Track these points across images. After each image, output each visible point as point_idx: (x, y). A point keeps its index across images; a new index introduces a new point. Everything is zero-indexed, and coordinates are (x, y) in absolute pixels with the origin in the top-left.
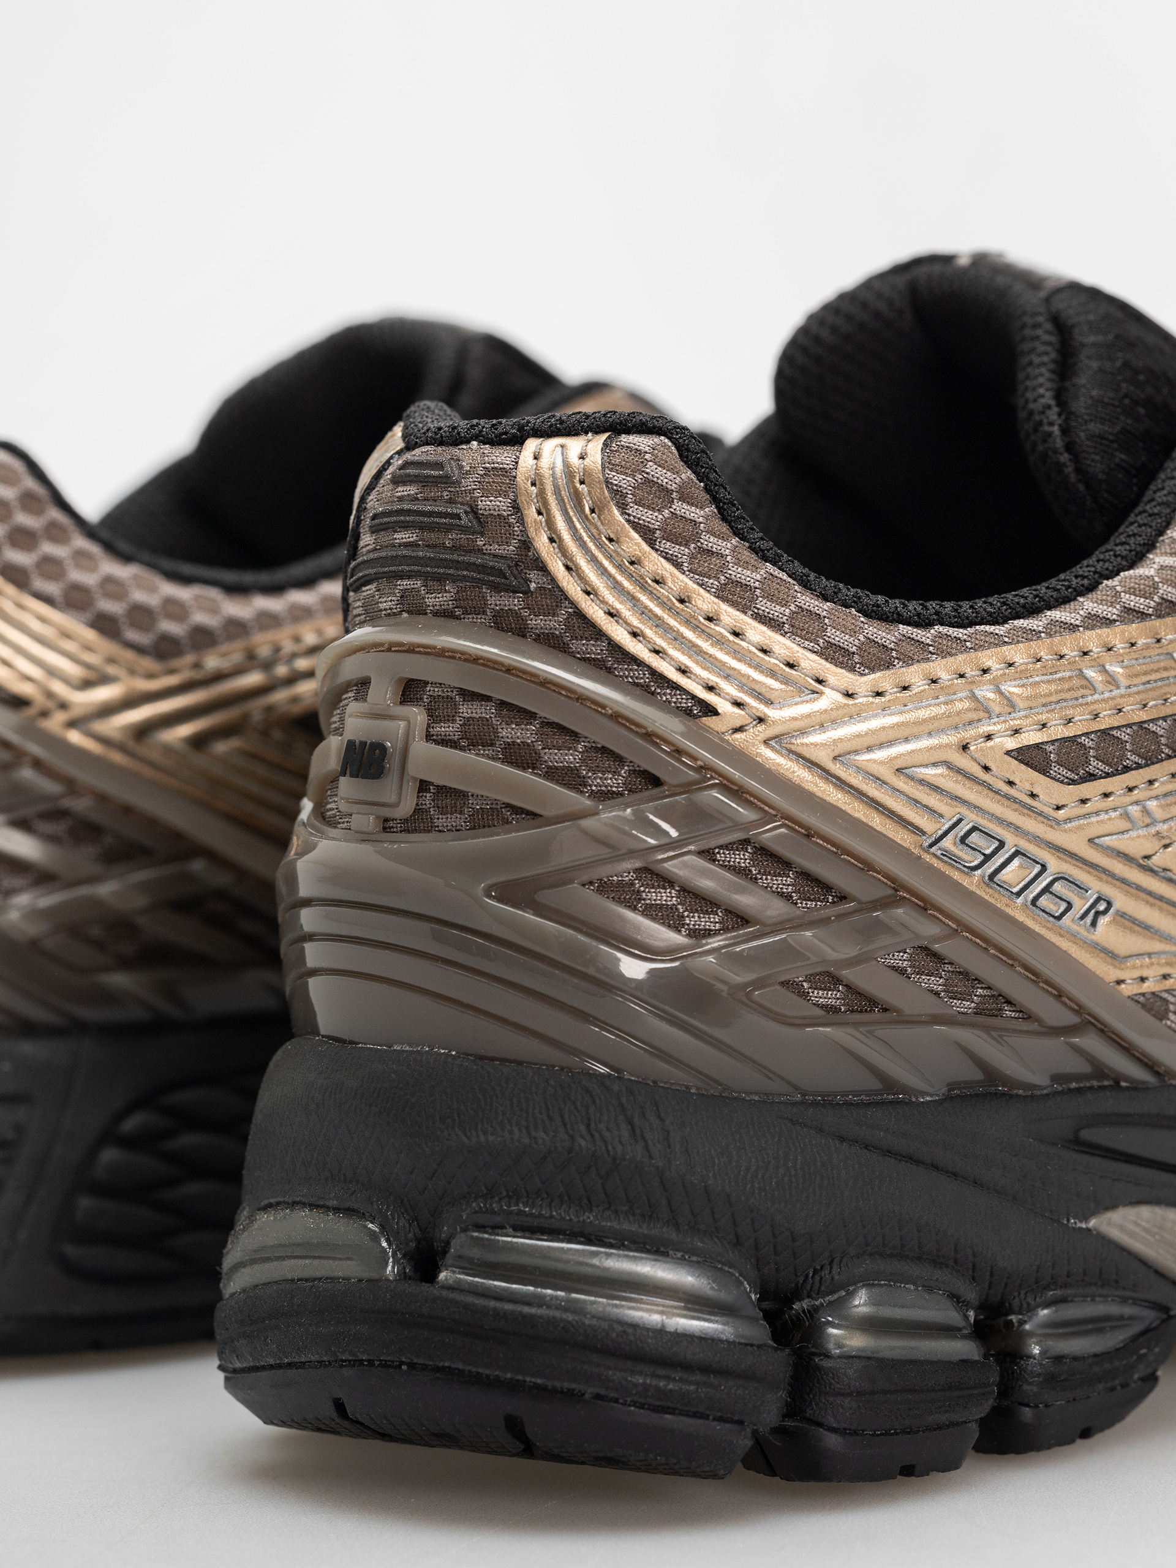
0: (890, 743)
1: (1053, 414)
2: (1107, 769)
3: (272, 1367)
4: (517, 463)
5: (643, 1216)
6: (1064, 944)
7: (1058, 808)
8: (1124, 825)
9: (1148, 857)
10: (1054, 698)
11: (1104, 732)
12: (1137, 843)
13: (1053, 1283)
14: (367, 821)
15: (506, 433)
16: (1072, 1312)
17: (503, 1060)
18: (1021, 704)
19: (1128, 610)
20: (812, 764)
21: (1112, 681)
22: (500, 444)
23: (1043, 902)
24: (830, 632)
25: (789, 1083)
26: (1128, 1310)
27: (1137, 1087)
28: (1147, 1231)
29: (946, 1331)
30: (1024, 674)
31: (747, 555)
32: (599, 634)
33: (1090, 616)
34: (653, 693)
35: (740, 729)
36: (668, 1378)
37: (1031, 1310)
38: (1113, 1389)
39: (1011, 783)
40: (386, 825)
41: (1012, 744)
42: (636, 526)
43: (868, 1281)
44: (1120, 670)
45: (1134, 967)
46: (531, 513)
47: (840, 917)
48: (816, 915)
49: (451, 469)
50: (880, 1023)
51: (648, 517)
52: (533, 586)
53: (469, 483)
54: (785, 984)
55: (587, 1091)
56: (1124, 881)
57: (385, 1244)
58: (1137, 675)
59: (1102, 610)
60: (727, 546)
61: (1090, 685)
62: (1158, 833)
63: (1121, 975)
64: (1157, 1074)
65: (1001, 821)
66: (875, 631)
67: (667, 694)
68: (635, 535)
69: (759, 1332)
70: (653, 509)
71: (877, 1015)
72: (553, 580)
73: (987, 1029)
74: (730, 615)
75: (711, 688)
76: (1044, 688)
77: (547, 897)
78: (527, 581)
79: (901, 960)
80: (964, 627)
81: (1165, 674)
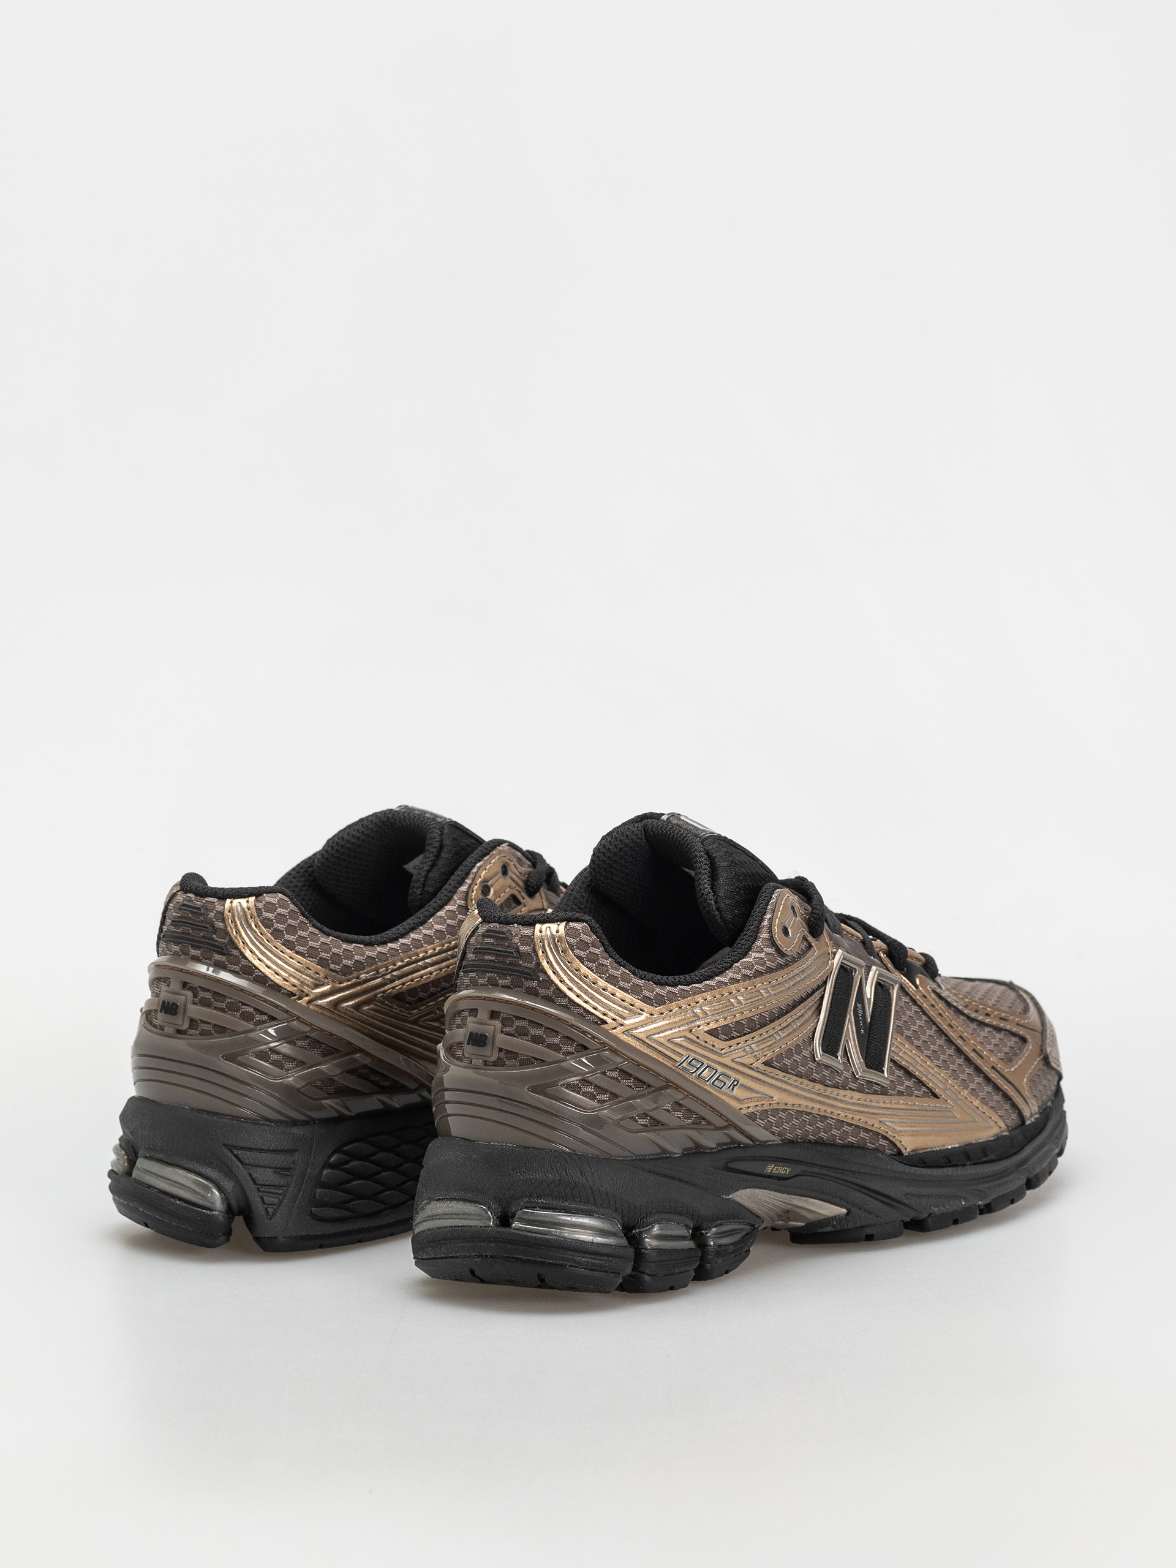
0: (666, 1031)
1: (711, 896)
2: (738, 1034)
3: (442, 1258)
4: (533, 933)
5: (585, 1202)
6: (723, 1097)
7: (722, 1050)
8: (743, 1054)
9: (752, 1064)
10: (720, 1011)
11: (738, 1021)
12: (748, 1060)
13: (718, 1219)
14: (478, 1062)
15: (527, 921)
16: (724, 1228)
17: (534, 1148)
18: (709, 1013)
19: (744, 975)
20: (639, 1039)
21: (739, 1002)
22: (525, 925)
23: (716, 1083)
24: (645, 991)
25: (632, 1153)
26: (741, 1227)
27: (747, 1146)
28: (748, 1197)
29: (683, 1238)
30: (710, 1002)
31: (615, 965)
32: (565, 996)
33: (731, 979)
34: (584, 1017)
35: (615, 1028)
36: (595, 1259)
37: (710, 1228)
38: (736, 1256)
39: (706, 1042)
40: (485, 1063)
41: (706, 1029)
42: (578, 957)
43: (658, 1222)
44: (742, 998)
45: (746, 1103)
46: (540, 953)
47: (649, 1093)
48: (641, 1093)
49: (508, 935)
50: (661, 1130)
51: (582, 954)
52: (541, 979)
53: (516, 940)
54: (630, 1118)
55: (564, 1158)
56: (743, 1073)
57: (489, 1213)
58: (748, 999)
59: (735, 976)
60: (608, 962)
61: (732, 1004)
62: (755, 1056)
63: (741, 1106)
64: (752, 1141)
65: (703, 1056)
66: (658, 990)
67: (589, 1017)
68: (577, 960)
69: (624, 1242)
70: (583, 951)
71: (660, 1127)
72: (549, 977)
73: (697, 1129)
74: (611, 987)
75: (605, 1015)
76: (717, 1007)
77: (549, 1090)
78: (539, 977)
79: (668, 1107)
80: (688, 985)
81: (757, 998)
